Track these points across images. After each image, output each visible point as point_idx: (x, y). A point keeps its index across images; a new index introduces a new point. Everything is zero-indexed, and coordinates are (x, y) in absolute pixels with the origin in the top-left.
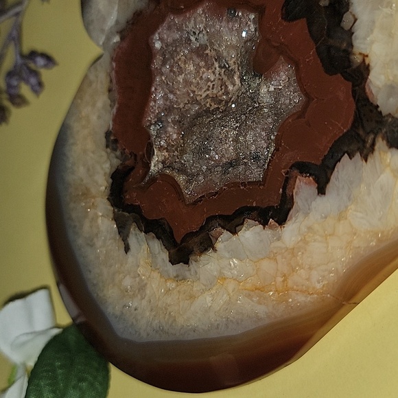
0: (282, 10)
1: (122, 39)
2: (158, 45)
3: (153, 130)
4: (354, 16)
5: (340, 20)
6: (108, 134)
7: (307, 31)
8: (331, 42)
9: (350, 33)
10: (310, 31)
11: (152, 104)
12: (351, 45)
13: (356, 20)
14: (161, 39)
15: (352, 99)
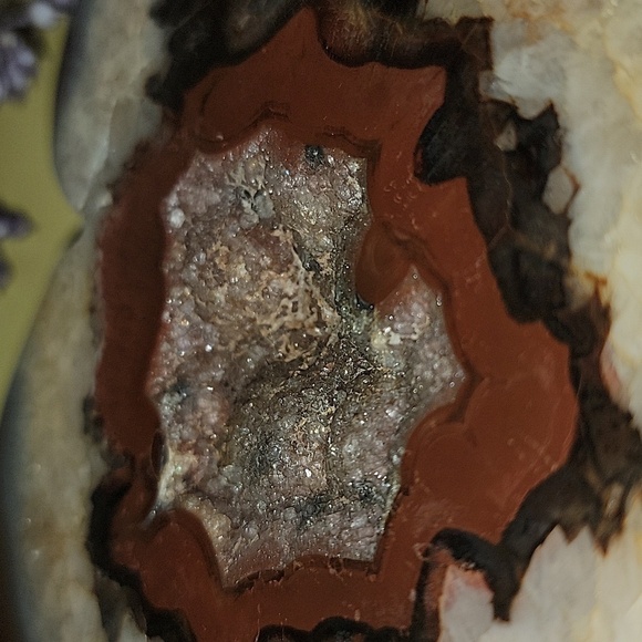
0: (415, 154)
1: (116, 199)
2: (176, 219)
3: (167, 407)
4: (573, 179)
5: (542, 188)
6: (87, 404)
7: (468, 210)
8: (522, 240)
9: (564, 221)
10: (475, 211)
11: (165, 347)
12: (566, 251)
13: (577, 188)
14: (182, 206)
15: (568, 388)
